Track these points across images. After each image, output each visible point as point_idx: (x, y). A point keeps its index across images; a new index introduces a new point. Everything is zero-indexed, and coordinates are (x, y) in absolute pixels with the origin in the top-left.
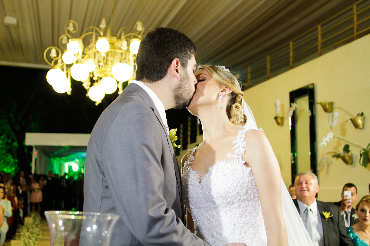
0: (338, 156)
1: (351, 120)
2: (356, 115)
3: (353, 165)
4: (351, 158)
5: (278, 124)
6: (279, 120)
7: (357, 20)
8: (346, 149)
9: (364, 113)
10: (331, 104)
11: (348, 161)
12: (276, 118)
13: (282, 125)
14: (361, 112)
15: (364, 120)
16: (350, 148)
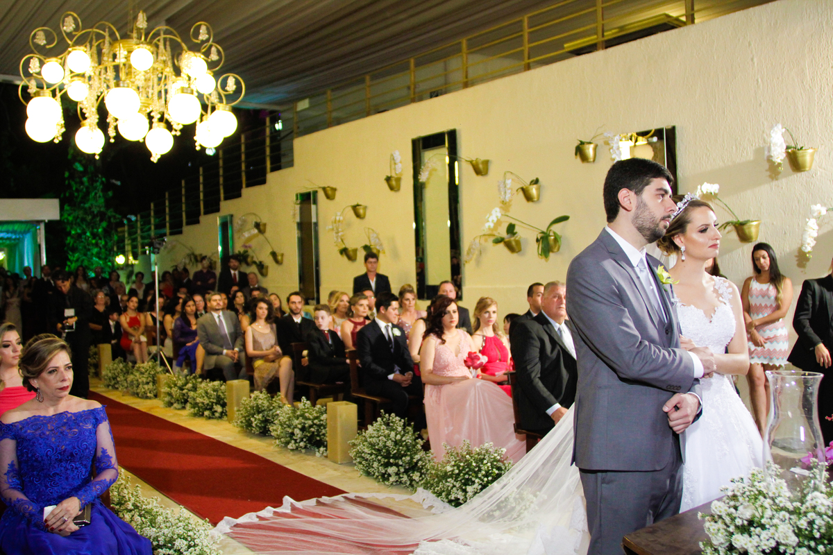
0: (499, 241)
1: (523, 189)
2: (529, 183)
3: (521, 253)
4: (518, 243)
5: (392, 188)
6: (394, 183)
7: (530, 41)
8: (511, 229)
9: (540, 180)
10: (486, 163)
11: (513, 247)
12: (388, 179)
13: (398, 190)
14: (535, 179)
15: (539, 190)
16: (517, 229)
